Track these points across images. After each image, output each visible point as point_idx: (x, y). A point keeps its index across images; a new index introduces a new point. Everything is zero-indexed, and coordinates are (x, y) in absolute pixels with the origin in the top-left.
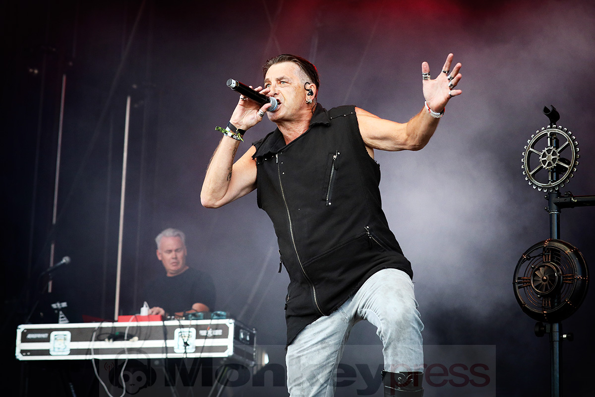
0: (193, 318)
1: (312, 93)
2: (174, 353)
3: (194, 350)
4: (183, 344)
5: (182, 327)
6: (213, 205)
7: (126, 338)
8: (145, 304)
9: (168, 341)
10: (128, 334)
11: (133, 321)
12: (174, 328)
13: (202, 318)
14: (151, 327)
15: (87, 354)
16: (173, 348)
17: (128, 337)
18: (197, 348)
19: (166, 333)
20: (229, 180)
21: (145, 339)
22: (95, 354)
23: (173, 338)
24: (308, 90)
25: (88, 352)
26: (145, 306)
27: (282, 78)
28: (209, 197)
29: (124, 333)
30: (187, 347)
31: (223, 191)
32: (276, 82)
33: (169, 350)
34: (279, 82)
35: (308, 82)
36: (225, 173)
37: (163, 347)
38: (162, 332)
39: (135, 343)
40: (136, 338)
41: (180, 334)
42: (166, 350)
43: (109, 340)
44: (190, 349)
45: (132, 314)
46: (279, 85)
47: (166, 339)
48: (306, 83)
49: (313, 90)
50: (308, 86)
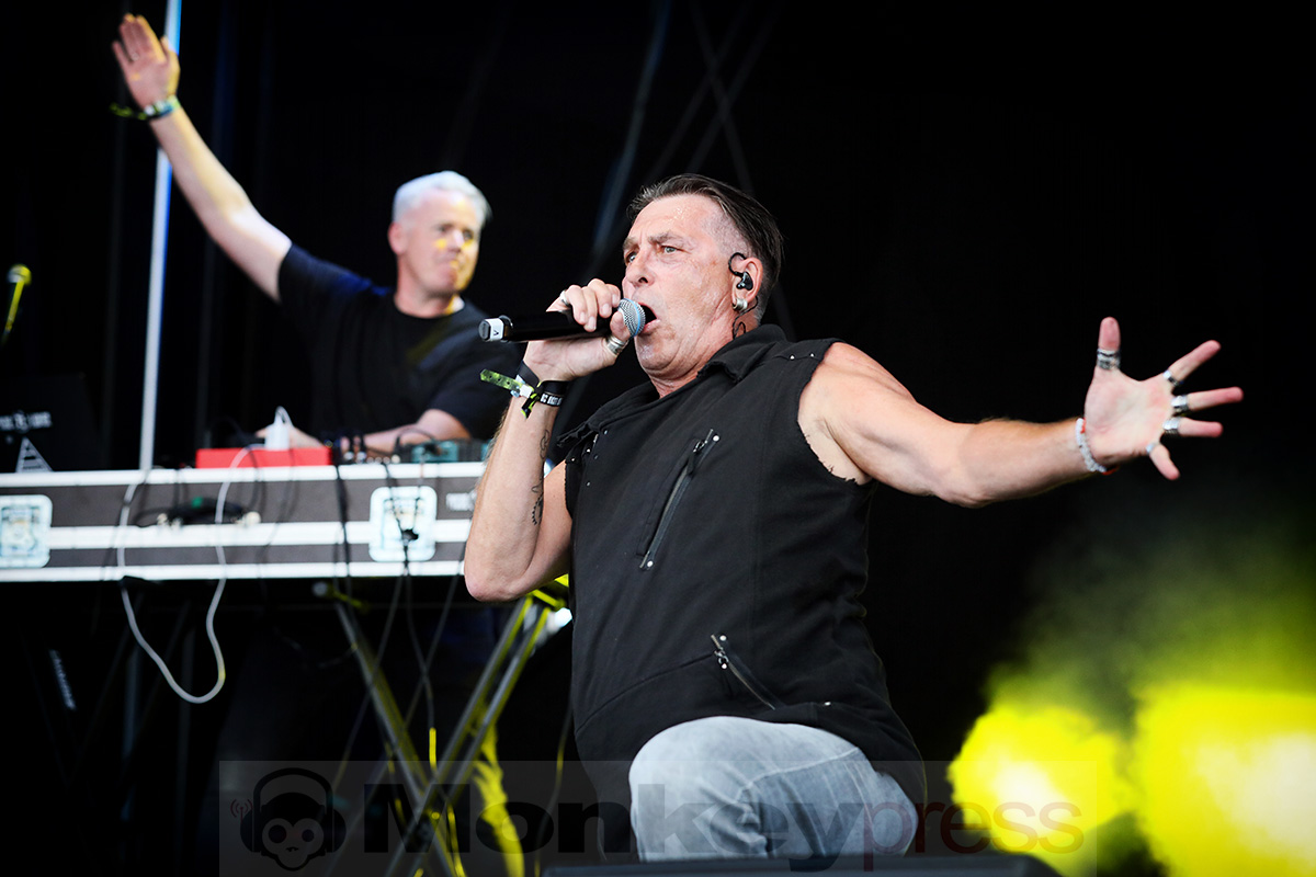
0: (429, 457)
1: (749, 284)
2: (370, 560)
3: (431, 552)
4: (399, 534)
5: (392, 482)
6: (501, 592)
7: (219, 516)
8: (281, 413)
9: (351, 526)
10: (226, 504)
11: (242, 465)
12: (370, 485)
13: (454, 455)
14: (298, 483)
15: (105, 564)
16: (365, 547)
17: (225, 512)
18: (438, 546)
19: (346, 502)
20: (538, 521)
21: (281, 520)
22: (127, 564)
23: (365, 516)
24: (741, 275)
25: (107, 557)
26: (278, 420)
27: (665, 237)
28: (487, 572)
29: (215, 502)
30: (412, 545)
31: (524, 552)
32: (650, 246)
33: (354, 553)
34: (658, 246)
35: (741, 252)
36: (526, 500)
37: (336, 545)
38: (332, 500)
39: (252, 531)
40: (253, 517)
41: (389, 504)
42: (345, 552)
43: (171, 520)
44: (420, 550)
45: (240, 445)
46: (659, 255)
47: (344, 519)
48: (735, 255)
49: (755, 275)
50: (739, 264)
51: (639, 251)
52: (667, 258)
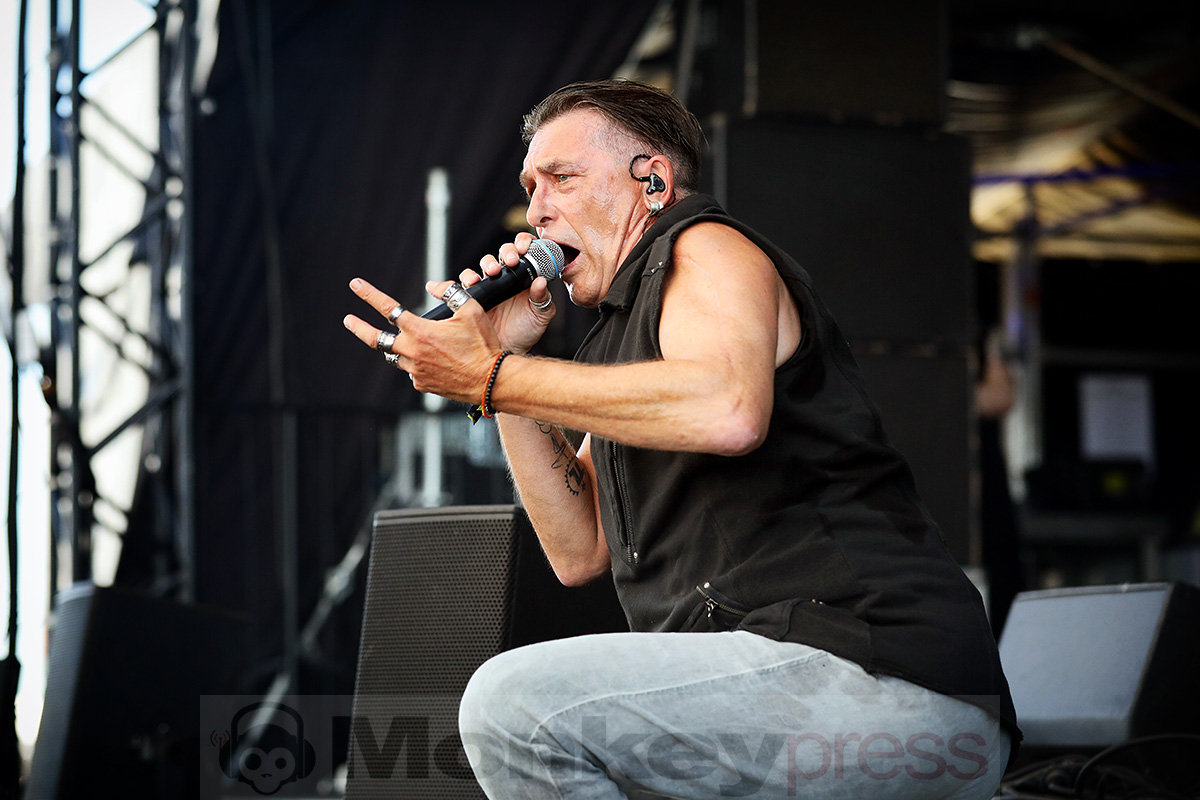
1: (659, 185)
24: (647, 179)
34: (551, 176)
35: (641, 153)
36: (552, 480)
46: (556, 186)
48: (636, 158)
49: (664, 173)
50: (643, 168)
51: (533, 187)
52: (564, 187)
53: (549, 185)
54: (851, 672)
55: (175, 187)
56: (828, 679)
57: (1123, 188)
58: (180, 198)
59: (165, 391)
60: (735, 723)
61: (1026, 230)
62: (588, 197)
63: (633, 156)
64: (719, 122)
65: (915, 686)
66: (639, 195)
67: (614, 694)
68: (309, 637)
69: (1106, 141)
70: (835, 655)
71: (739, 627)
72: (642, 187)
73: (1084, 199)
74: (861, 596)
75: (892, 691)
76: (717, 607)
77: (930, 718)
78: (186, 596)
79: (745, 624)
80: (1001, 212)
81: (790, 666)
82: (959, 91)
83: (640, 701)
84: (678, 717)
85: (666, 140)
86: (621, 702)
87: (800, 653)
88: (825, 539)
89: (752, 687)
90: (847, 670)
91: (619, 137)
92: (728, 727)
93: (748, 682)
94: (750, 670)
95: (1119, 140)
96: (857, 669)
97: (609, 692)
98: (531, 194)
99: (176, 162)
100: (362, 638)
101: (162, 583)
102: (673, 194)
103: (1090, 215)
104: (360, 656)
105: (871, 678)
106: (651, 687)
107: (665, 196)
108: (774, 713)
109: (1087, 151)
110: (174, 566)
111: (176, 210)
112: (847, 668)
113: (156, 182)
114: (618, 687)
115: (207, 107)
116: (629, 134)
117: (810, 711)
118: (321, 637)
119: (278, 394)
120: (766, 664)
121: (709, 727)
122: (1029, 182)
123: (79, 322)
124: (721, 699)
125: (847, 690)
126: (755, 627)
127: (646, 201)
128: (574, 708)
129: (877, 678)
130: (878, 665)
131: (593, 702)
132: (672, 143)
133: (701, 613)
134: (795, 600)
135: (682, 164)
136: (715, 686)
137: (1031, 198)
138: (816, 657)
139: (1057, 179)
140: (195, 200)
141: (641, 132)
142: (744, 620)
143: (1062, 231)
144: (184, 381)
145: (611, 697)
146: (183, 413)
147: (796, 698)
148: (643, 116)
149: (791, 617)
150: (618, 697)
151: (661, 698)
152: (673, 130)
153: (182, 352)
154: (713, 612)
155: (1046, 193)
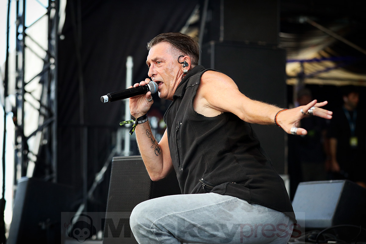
20: (158, 154)
24: (183, 63)
34: (155, 62)
48: (180, 57)
49: (188, 61)
50: (182, 60)
51: (150, 65)
52: (159, 66)
53: (155, 65)
54: (244, 203)
55: (52, 61)
56: (237, 206)
57: (329, 64)
58: (54, 64)
59: (49, 121)
60: (211, 220)
61: (301, 76)
62: (166, 68)
63: (179, 56)
64: (212, 43)
65: (263, 207)
66: (180, 68)
67: (175, 213)
68: (90, 193)
69: (324, 50)
70: (239, 198)
71: (211, 191)
72: (182, 65)
73: (318, 67)
74: (247, 180)
75: (256, 208)
76: (205, 186)
77: (268, 216)
78: (54, 181)
79: (213, 190)
80: (294, 71)
81: (226, 202)
82: (283, 35)
83: (182, 214)
84: (193, 219)
85: (188, 51)
86: (177, 215)
87: (229, 198)
88: (236, 164)
89: (215, 209)
90: (243, 203)
91: (175, 51)
92: (208, 221)
93: (214, 207)
94: (214, 204)
95: (329, 50)
96: (246, 202)
97: (173, 213)
98: (150, 67)
99: (53, 53)
100: (109, 194)
101: (47, 177)
102: (191, 67)
103: (320, 72)
104: (108, 199)
105: (250, 205)
106: (185, 210)
107: (188, 68)
108: (222, 216)
109: (319, 53)
110: (51, 172)
111: (53, 67)
112: (243, 202)
113: (47, 59)
114: (175, 211)
115: (62, 37)
116: (178, 50)
117: (232, 215)
118: (94, 193)
119: (82, 122)
120: (219, 202)
121: (203, 221)
122: (302, 62)
123: (24, 100)
124: (206, 213)
125: (243, 208)
126: (216, 191)
127: (183, 70)
128: (163, 218)
129: (252, 205)
130: (252, 201)
131: (168, 216)
132: (190, 52)
133: (201, 188)
134: (227, 183)
135: (194, 58)
136: (205, 209)
137: (302, 66)
138: (234, 199)
139: (310, 61)
140: (59, 64)
141: (181, 49)
142: (213, 189)
143: (312, 76)
144: (55, 118)
145: (174, 214)
146: (54, 127)
147: (228, 212)
148: (182, 44)
149: (226, 188)
150: (176, 214)
151: (188, 214)
152: (191, 48)
153: (54, 109)
154: (204, 187)
155: (307, 65)
